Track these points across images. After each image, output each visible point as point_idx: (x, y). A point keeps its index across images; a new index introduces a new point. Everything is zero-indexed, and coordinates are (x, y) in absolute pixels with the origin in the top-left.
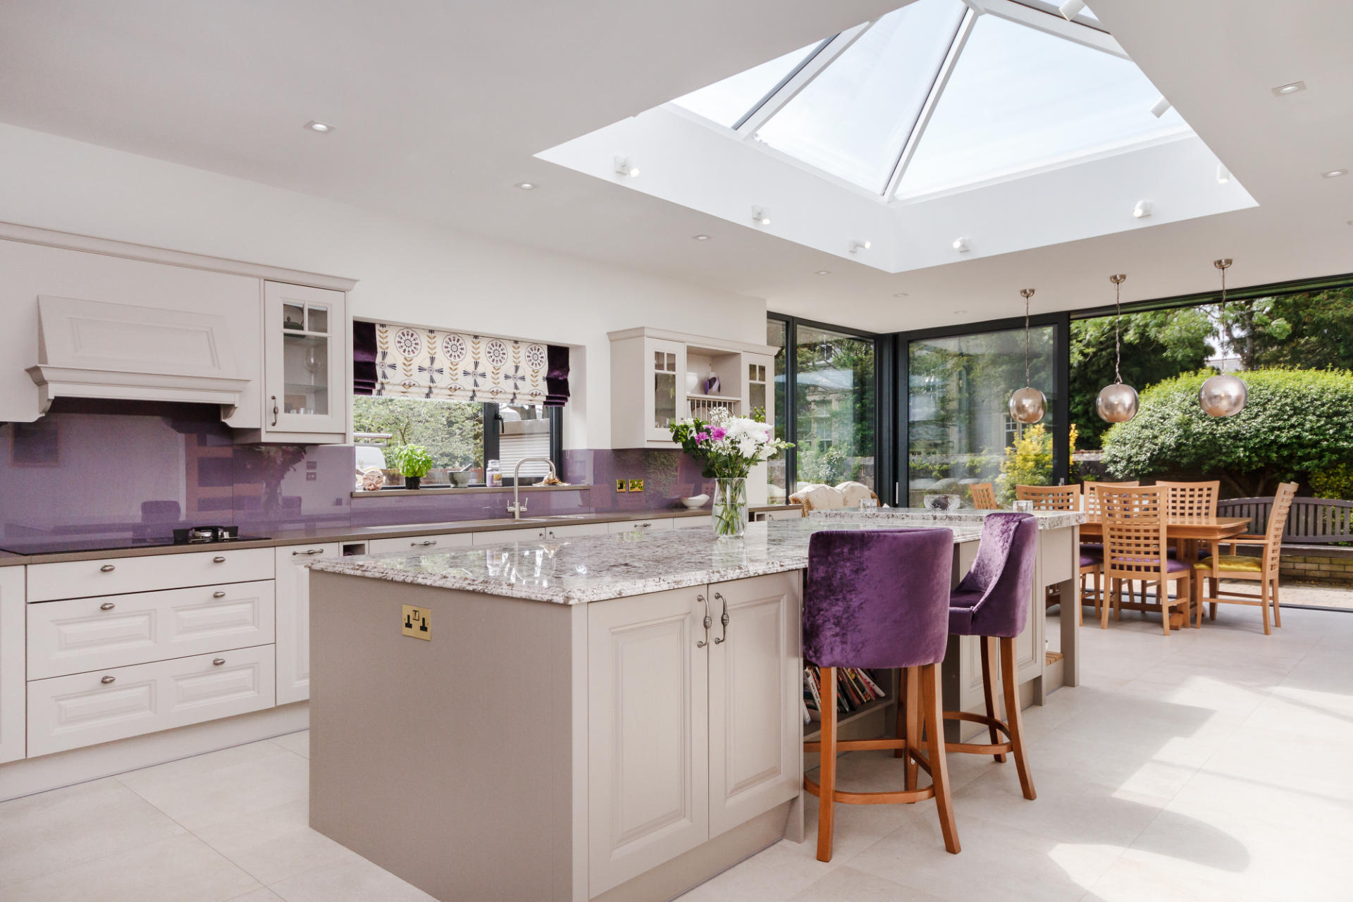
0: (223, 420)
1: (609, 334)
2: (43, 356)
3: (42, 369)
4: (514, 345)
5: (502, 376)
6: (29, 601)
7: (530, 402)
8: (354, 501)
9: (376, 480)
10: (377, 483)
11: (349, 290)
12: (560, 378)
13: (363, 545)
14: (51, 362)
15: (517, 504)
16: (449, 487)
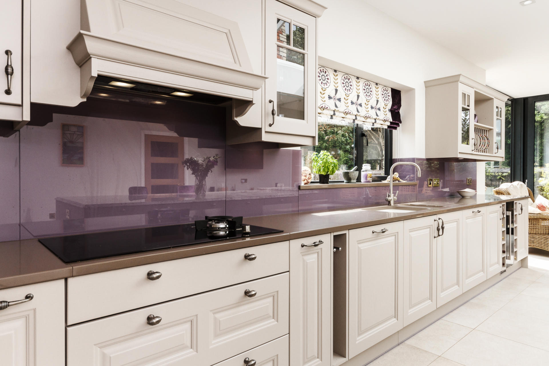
0: (235, 119)
1: (425, 82)
2: (85, 23)
3: (85, 37)
4: (376, 86)
5: (369, 106)
6: (69, 324)
7: (381, 126)
8: (301, 192)
9: (308, 176)
10: (309, 179)
11: (319, 17)
12: (396, 111)
13: (345, 234)
14: (94, 32)
15: (392, 195)
16: (343, 182)
